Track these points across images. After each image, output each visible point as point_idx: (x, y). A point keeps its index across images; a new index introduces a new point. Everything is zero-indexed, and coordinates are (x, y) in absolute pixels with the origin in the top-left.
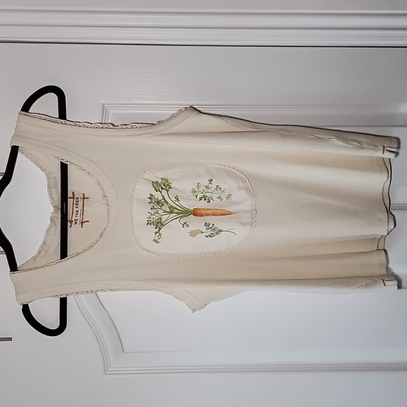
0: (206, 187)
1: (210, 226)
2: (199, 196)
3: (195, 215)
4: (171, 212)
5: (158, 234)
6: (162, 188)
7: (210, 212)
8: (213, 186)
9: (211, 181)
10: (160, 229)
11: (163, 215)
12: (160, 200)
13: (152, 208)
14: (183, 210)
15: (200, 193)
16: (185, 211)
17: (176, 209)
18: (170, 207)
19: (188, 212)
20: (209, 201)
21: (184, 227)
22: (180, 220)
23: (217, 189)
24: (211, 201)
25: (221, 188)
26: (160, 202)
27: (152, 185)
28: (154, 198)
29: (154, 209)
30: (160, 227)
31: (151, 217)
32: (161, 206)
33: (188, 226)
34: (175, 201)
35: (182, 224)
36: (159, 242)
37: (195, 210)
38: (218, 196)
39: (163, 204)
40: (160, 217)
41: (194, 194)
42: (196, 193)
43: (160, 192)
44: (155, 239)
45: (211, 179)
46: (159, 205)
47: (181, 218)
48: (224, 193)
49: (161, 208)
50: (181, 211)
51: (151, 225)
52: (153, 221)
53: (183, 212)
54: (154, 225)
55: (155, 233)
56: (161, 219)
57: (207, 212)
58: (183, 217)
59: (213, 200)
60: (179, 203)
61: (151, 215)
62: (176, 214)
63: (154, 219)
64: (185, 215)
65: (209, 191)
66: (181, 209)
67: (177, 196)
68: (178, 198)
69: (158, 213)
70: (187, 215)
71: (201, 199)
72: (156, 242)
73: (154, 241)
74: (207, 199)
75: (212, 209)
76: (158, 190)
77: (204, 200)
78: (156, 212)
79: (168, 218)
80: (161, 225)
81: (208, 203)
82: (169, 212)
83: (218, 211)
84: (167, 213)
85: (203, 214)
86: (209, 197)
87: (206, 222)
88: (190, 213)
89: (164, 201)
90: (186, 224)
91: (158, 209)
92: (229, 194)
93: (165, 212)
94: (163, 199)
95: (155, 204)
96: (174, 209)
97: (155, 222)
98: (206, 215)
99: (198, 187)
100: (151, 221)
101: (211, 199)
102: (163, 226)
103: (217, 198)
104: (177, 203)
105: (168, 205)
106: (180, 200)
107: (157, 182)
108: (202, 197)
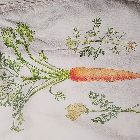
0: (91, 32)
2: (81, 48)
3: (74, 78)
4: (36, 78)
5: (18, 116)
6: (18, 42)
7: (98, 74)
8: (102, 30)
9: (97, 22)
10: (21, 107)
11: (23, 85)
12: (13, 61)
13: (4, 76)
14: (55, 72)
15: (81, 44)
16: (58, 73)
17: (43, 71)
18: (32, 70)
19: (63, 74)
20: (96, 56)
21: (57, 99)
22: (51, 88)
23: (109, 34)
24: (100, 55)
25: (117, 33)
26: (14, 64)
27: (2, 36)
28: (4, 58)
29: (5, 77)
30: (21, 104)
31: (4, 92)
32: (17, 71)
33: (63, 97)
34: (39, 61)
35: (55, 95)
36: (20, 130)
37: (73, 70)
38: (111, 45)
39: (20, 66)
40: (18, 89)
41: (70, 46)
42: (74, 45)
43: (14, 47)
44: (13, 126)
45: (97, 20)
46: (13, 69)
47: (52, 85)
48: (121, 40)
49: (18, 74)
50: (51, 75)
51: (5, 106)
52: (8, 100)
53: (54, 76)
54: (12, 106)
55: (12, 116)
56: (21, 92)
57: (93, 73)
58: (55, 84)
59: (103, 54)
60: (47, 62)
61: (3, 89)
62: (45, 80)
63: (10, 95)
64: (58, 79)
65: (96, 38)
66: (51, 71)
67: (42, 52)
68: (44, 54)
69: (15, 84)
70: (61, 78)
71: (82, 53)
72: (16, 131)
73: (12, 129)
74: (92, 53)
75: (101, 69)
76: (11, 44)
77: (88, 54)
78: (11, 82)
79: (31, 87)
80: (22, 102)
81: (94, 59)
82: (32, 79)
83: (112, 73)
84: (29, 81)
85: (86, 77)
86: (97, 49)
87: (91, 92)
88: (66, 76)
89: (21, 61)
90: (61, 95)
91: (13, 76)
92: (130, 43)
93: (26, 79)
94: (19, 59)
95: (6, 69)
96: (39, 72)
97: (11, 100)
98: (92, 79)
99: (76, 34)
100: (4, 99)
101: (100, 52)
102: (25, 102)
103: (109, 50)
104: (43, 62)
105: (28, 67)
106: (47, 58)
107: (9, 29)
108: (85, 50)
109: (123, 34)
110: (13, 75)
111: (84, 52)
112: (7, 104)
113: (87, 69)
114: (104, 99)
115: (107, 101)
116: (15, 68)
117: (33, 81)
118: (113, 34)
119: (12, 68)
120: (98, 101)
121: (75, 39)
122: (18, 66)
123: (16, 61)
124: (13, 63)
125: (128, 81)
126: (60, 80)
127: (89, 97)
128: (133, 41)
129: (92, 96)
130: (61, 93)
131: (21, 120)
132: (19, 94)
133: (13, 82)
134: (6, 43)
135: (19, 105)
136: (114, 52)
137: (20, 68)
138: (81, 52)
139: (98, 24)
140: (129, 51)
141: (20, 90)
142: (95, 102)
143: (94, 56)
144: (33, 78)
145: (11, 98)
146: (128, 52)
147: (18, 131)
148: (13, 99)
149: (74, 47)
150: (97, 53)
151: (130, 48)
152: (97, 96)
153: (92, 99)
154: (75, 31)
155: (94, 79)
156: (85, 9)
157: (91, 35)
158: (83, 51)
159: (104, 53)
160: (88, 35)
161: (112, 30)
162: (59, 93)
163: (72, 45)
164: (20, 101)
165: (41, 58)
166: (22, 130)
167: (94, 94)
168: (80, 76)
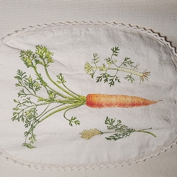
0: (109, 60)
1: (114, 124)
2: (98, 74)
4: (52, 100)
5: (30, 135)
6: (37, 62)
7: (114, 100)
8: (119, 59)
9: (115, 50)
10: (33, 127)
11: (38, 105)
12: (34, 81)
13: (21, 93)
14: (71, 97)
15: (98, 70)
16: (75, 98)
17: (60, 95)
18: (49, 92)
19: (79, 100)
20: (112, 84)
21: (71, 125)
22: (65, 112)
23: (125, 63)
24: (116, 82)
25: (132, 63)
26: (34, 84)
27: (21, 56)
28: (25, 77)
29: (23, 94)
30: (33, 124)
31: (20, 108)
32: (35, 90)
33: (78, 123)
34: (57, 83)
35: (69, 120)
36: (33, 147)
37: (89, 96)
38: (127, 74)
39: (39, 87)
40: (33, 107)
41: (88, 71)
42: (92, 70)
43: (34, 67)
44: (25, 143)
45: (115, 48)
46: (32, 89)
47: (66, 109)
48: (136, 70)
49: (35, 93)
50: (67, 99)
51: (19, 121)
52: (23, 115)
53: (70, 101)
54: (24, 121)
55: (24, 134)
56: (36, 110)
57: (109, 100)
58: (70, 109)
59: (119, 82)
60: (64, 86)
61: (19, 104)
62: (60, 104)
63: (24, 111)
64: (73, 104)
65: (113, 66)
66: (68, 95)
67: (61, 75)
68: (62, 77)
69: (31, 102)
70: (77, 104)
71: (99, 79)
72: (28, 147)
73: (24, 145)
74: (108, 80)
75: (117, 96)
76: (31, 64)
77: (105, 80)
78: (27, 99)
79: (46, 109)
80: (35, 121)
81: (110, 86)
82: (47, 100)
83: (128, 99)
84: (44, 102)
85: (102, 103)
86: (113, 77)
87: (107, 117)
88: (82, 102)
89: (40, 81)
90: (75, 120)
91: (30, 95)
92: (144, 72)
93: (42, 100)
94: (39, 79)
95: (25, 87)
96: (55, 95)
97: (25, 116)
98: (108, 105)
99: (95, 60)
100: (19, 114)
101: (116, 80)
102: (37, 122)
103: (125, 78)
104: (61, 85)
105: (46, 88)
106: (65, 81)
107: (29, 51)
108: (102, 76)
109: (138, 64)
110: (30, 93)
111: (101, 78)
112: (20, 119)
113: (103, 96)
114: (120, 125)
115: (123, 126)
116: (34, 88)
117: (48, 102)
118: (129, 64)
119: (31, 87)
120: (114, 127)
121: (93, 65)
122: (37, 86)
123: (36, 81)
124: (33, 82)
125: (142, 107)
126: (76, 105)
127: (105, 123)
128: (147, 71)
129: (108, 122)
130: (76, 118)
131: (33, 139)
132: (33, 112)
133: (29, 100)
134: (26, 64)
135: (31, 124)
136: (128, 80)
137: (38, 89)
138: (98, 77)
139: (116, 52)
140: (143, 80)
141: (35, 109)
142: (110, 128)
143: (110, 83)
144: (49, 99)
145: (25, 114)
146: (141, 81)
147: (31, 148)
148: (27, 116)
149: (91, 72)
150: (112, 81)
151: (144, 77)
152: (113, 121)
153: (108, 125)
154: (94, 57)
155: (110, 105)
156: (105, 38)
157: (109, 62)
158: (99, 77)
159: (120, 80)
160: (105, 62)
161: (128, 60)
162: (73, 118)
163: (90, 70)
164: (33, 119)
165: (59, 80)
166: (35, 147)
167: (110, 119)
168: (96, 102)
